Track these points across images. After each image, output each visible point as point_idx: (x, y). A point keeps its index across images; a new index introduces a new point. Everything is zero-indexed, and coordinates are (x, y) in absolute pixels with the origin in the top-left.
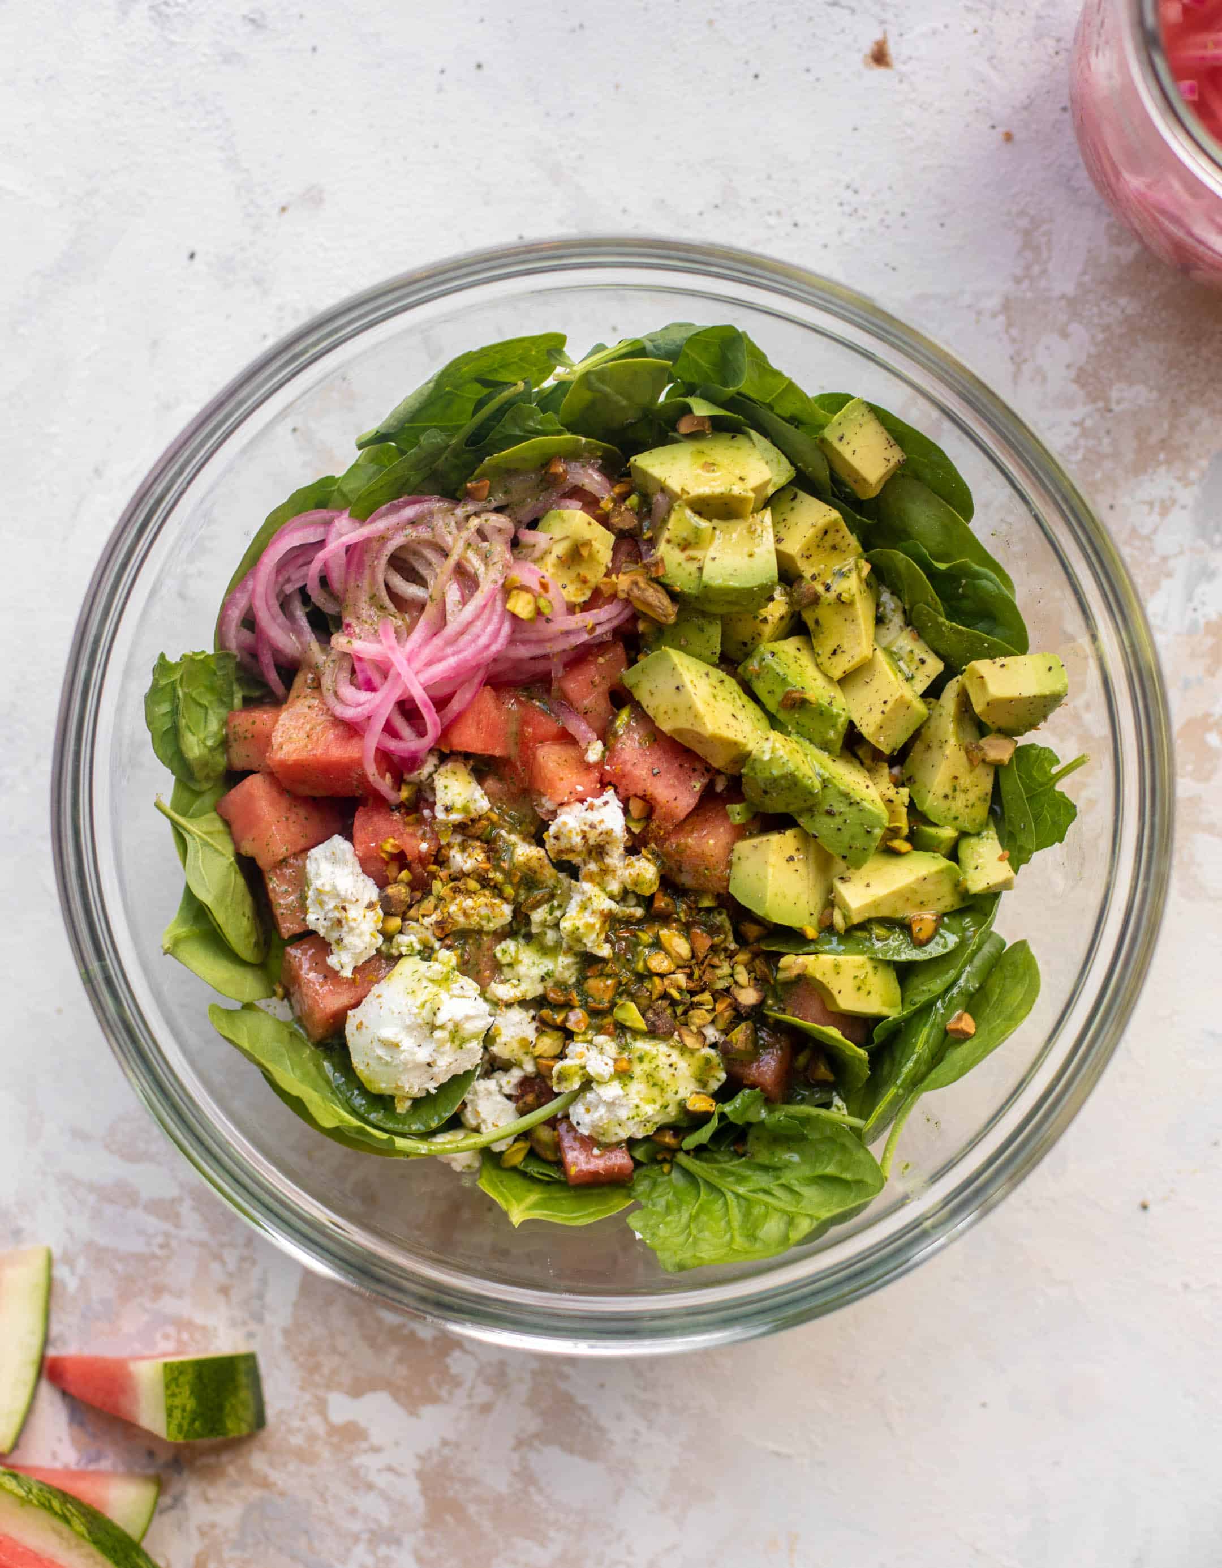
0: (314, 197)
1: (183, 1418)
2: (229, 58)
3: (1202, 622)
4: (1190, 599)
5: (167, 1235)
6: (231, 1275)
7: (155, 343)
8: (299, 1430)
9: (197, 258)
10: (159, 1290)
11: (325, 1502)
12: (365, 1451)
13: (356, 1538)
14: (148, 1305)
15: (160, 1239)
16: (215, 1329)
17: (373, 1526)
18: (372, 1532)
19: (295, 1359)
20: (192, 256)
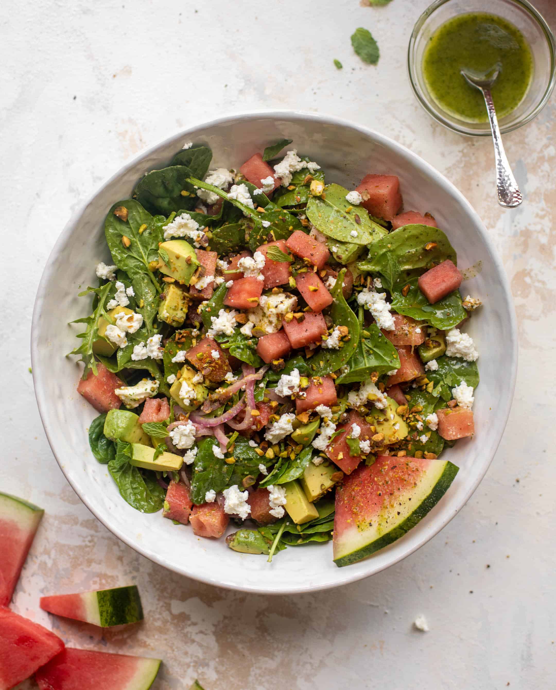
0: (127, 71)
1: (107, 616)
2: (86, 12)
3: (519, 231)
4: (513, 221)
5: (92, 536)
6: (122, 551)
7: (61, 137)
8: (159, 619)
9: (77, 99)
10: (90, 562)
11: (173, 650)
12: (189, 625)
13: (189, 666)
14: (86, 569)
15: (89, 538)
16: (117, 577)
17: (196, 659)
18: (196, 662)
19: (155, 586)
20: (75, 98)
